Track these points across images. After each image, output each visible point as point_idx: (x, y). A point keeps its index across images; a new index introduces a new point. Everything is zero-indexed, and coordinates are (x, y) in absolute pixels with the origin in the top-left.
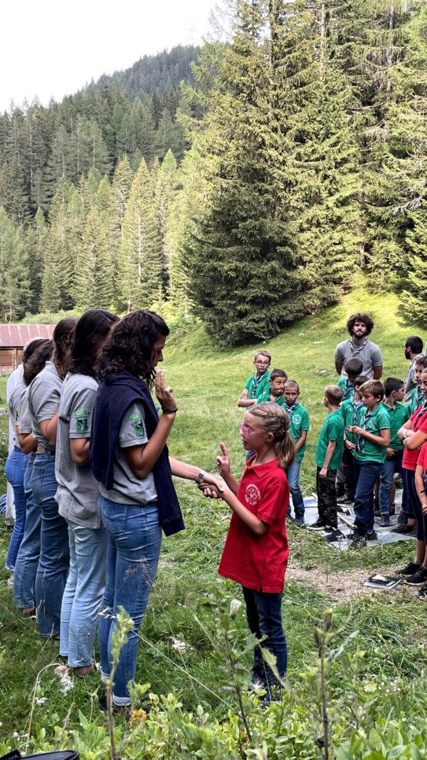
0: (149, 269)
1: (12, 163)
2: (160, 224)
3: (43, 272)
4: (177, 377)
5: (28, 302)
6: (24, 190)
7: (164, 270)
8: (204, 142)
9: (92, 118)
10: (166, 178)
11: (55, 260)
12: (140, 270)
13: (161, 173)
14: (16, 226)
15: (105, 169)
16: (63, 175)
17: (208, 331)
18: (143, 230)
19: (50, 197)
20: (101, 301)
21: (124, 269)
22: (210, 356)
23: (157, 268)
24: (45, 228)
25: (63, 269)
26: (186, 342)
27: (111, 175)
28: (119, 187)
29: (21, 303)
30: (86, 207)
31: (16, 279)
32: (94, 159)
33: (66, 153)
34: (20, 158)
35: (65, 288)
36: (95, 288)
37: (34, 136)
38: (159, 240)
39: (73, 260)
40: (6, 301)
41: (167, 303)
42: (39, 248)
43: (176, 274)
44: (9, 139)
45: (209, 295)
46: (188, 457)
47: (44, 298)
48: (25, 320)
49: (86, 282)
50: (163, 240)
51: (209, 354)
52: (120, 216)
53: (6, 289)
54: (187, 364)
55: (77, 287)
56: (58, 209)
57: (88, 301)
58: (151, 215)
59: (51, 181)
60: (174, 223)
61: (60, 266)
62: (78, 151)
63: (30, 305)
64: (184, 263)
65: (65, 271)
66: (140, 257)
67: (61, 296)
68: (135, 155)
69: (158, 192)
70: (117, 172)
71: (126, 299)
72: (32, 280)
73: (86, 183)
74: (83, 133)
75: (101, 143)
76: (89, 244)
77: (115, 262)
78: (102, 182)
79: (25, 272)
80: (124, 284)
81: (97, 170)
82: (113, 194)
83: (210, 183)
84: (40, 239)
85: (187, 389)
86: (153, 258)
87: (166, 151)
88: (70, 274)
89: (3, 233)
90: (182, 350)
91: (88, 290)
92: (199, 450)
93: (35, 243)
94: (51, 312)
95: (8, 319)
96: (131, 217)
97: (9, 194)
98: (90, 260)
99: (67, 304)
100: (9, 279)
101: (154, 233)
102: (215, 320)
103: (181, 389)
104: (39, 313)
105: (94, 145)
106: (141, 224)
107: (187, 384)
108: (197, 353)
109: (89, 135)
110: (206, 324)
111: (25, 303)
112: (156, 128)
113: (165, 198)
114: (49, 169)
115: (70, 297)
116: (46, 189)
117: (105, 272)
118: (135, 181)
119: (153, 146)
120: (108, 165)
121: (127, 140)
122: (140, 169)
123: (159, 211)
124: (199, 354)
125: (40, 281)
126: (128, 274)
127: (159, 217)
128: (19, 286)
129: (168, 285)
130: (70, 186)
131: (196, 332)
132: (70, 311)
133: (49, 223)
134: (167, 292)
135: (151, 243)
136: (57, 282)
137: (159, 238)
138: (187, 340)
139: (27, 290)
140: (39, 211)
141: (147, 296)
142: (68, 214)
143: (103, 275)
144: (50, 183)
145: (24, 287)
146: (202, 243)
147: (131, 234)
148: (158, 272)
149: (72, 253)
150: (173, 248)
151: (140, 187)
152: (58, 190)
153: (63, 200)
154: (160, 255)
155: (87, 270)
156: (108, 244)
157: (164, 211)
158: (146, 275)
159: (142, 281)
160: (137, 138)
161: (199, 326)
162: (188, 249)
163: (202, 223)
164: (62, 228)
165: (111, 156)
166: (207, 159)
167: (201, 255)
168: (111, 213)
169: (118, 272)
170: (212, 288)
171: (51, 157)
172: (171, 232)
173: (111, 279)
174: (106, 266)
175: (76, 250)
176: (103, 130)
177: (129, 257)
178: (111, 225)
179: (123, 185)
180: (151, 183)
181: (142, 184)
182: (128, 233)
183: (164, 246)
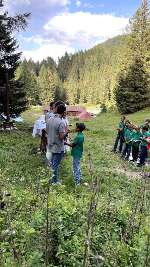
0: (106, 93)
1: (75, 66)
2: (110, 82)
3: (80, 94)
4: (109, 121)
6: (77, 73)
7: (110, 94)
8: (121, 61)
9: (95, 55)
12: (104, 93)
13: (111, 69)
15: (97, 68)
16: (87, 70)
17: (119, 109)
18: (105, 83)
19: (83, 75)
20: (93, 101)
21: (100, 93)
22: (119, 116)
23: (108, 93)
24: (81, 82)
25: (85, 93)
26: (113, 112)
29: (75, 101)
30: (92, 77)
31: (74, 95)
32: (95, 65)
33: (88, 64)
34: (77, 65)
35: (85, 97)
36: (92, 98)
37: (81, 60)
39: (88, 91)
40: (71, 100)
41: (109, 102)
42: (80, 87)
43: (113, 95)
44: (75, 61)
45: (119, 100)
46: (104, 141)
47: (80, 100)
48: (75, 105)
49: (90, 96)
52: (100, 80)
53: (71, 97)
54: (112, 118)
55: (88, 97)
56: (85, 78)
57: (90, 101)
58: (108, 79)
59: (84, 71)
60: (113, 82)
61: (84, 92)
62: (91, 63)
63: (77, 101)
64: (114, 92)
66: (104, 90)
67: (84, 100)
68: (105, 64)
69: (110, 74)
70: (100, 68)
71: (100, 101)
73: (92, 71)
74: (92, 59)
75: (97, 61)
76: (92, 87)
77: (98, 91)
78: (96, 71)
79: (76, 93)
80: (100, 97)
81: (95, 68)
83: (122, 72)
85: (111, 124)
86: (107, 91)
87: (113, 63)
88: (87, 94)
89: (72, 84)
90: (112, 114)
91: (90, 98)
92: (107, 139)
93: (79, 86)
94: (81, 103)
95: (71, 104)
96: (102, 80)
97: (74, 74)
98: (91, 91)
100: (72, 95)
101: (108, 84)
102: (121, 107)
103: (109, 124)
104: (79, 103)
105: (95, 62)
108: (115, 115)
109: (94, 59)
110: (118, 108)
112: (111, 57)
114: (84, 68)
115: (86, 100)
116: (82, 73)
117: (95, 94)
118: (104, 71)
119: (110, 62)
120: (98, 67)
121: (103, 60)
122: (105, 68)
125: (79, 96)
126: (101, 94)
127: (110, 80)
128: (74, 97)
129: (110, 97)
130: (88, 72)
131: (116, 110)
132: (86, 103)
133: (83, 81)
134: (110, 99)
135: (107, 87)
140: (81, 78)
141: (105, 100)
142: (87, 79)
145: (76, 97)
146: (119, 87)
150: (112, 88)
152: (85, 73)
153: (86, 75)
154: (109, 90)
156: (96, 87)
158: (105, 95)
160: (106, 60)
161: (117, 108)
162: (115, 88)
163: (119, 82)
164: (85, 83)
165: (99, 64)
166: (122, 65)
167: (118, 90)
168: (98, 79)
169: (98, 94)
170: (121, 99)
171: (84, 65)
172: (112, 84)
173: (96, 96)
174: (95, 92)
175: (88, 88)
176: (97, 58)
177: (101, 90)
178: (97, 82)
179: (101, 72)
180: (108, 71)
181: (106, 72)
182: (101, 84)
183: (110, 87)
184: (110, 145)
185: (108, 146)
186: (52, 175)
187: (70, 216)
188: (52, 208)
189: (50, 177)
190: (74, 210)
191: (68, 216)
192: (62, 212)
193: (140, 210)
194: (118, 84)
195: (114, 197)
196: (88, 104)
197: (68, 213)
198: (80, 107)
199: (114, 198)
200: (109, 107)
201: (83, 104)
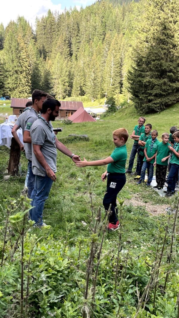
0: (115, 80)
1: (64, 34)
2: (121, 61)
3: (73, 80)
4: (120, 125)
5: (67, 92)
6: (68, 46)
7: (121, 81)
8: (140, 27)
9: (97, 15)
10: (125, 42)
11: (78, 75)
12: (112, 81)
13: (123, 39)
15: (101, 38)
16: (84, 40)
17: (136, 107)
18: (114, 64)
19: (78, 49)
20: (95, 93)
21: (105, 80)
22: (135, 117)
23: (118, 80)
24: (75, 62)
25: (81, 79)
26: (127, 111)
27: (103, 40)
28: (106, 45)
29: (64, 92)
30: (92, 53)
31: (63, 83)
32: (97, 33)
33: (86, 31)
34: (68, 32)
35: (82, 87)
36: (93, 87)
37: (74, 23)
38: (120, 68)
39: (86, 75)
40: (59, 91)
41: (121, 95)
42: (73, 70)
43: (126, 83)
44: (64, 24)
45: (137, 92)
47: (73, 90)
48: (65, 99)
49: (90, 85)
50: (122, 68)
51: (135, 116)
52: (105, 58)
53: (59, 86)
54: (126, 120)
55: (86, 87)
56: (81, 54)
57: (90, 92)
58: (118, 57)
60: (127, 61)
61: (80, 77)
62: (91, 30)
63: (68, 93)
64: (128, 78)
65: (82, 80)
66: (112, 75)
67: (80, 90)
68: (113, 32)
69: (121, 48)
70: (106, 39)
71: (105, 92)
72: (69, 83)
73: (93, 43)
74: (93, 22)
75: (100, 26)
76: (92, 69)
77: (102, 77)
78: (99, 43)
79: (67, 79)
80: (105, 86)
81: (98, 38)
82: (103, 48)
83: (141, 45)
84: (73, 66)
86: (117, 76)
87: (126, 30)
88: (84, 81)
89: (59, 63)
90: (124, 114)
91: (90, 88)
93: (71, 68)
94: (76, 96)
95: (59, 98)
96: (110, 58)
97: (62, 47)
98: (92, 76)
99: (82, 93)
100: (60, 82)
101: (118, 65)
102: (139, 103)
104: (71, 96)
105: (97, 27)
106: (113, 61)
108: (130, 116)
109: (95, 23)
110: (135, 104)
111: (66, 92)
112: (123, 20)
113: (124, 51)
114: (79, 37)
115: (83, 91)
116: (77, 45)
117: (98, 81)
118: (112, 43)
119: (121, 28)
120: (102, 36)
121: (111, 25)
122: (114, 38)
123: (121, 56)
125: (72, 84)
126: (107, 82)
127: (121, 59)
128: (64, 85)
129: (122, 87)
130: (86, 44)
131: (131, 107)
132: (83, 96)
133: (77, 60)
134: (122, 90)
135: (117, 69)
136: (79, 84)
137: (120, 67)
140: (74, 55)
141: (114, 91)
142: (84, 56)
144: (79, 43)
145: (66, 86)
146: (136, 70)
147: (109, 65)
148: (119, 82)
149: (85, 72)
150: (126, 72)
151: (114, 46)
152: (81, 46)
153: (83, 50)
154: (120, 75)
155: (91, 80)
156: (99, 69)
157: (123, 56)
158: (114, 83)
159: (112, 85)
160: (115, 24)
161: (132, 105)
162: (130, 73)
163: (137, 61)
164: (82, 62)
165: (104, 32)
166: (141, 34)
167: (135, 75)
168: (102, 56)
169: (103, 81)
170: (139, 89)
171: (80, 32)
172: (125, 66)
173: (100, 84)
174: (98, 79)
175: (87, 71)
176: (101, 21)
177: (107, 75)
178: (102, 61)
179: (107, 44)
180: (119, 44)
181: (115, 44)
182: (108, 65)
183: (122, 71)
186: (29, 207)
187: (58, 272)
188: (29, 260)
189: (25, 210)
190: (65, 263)
191: (56, 273)
192: (45, 266)
193: (168, 260)
194: (134, 66)
195: (128, 240)
196: (86, 98)
197: (56, 268)
198: (73, 102)
199: (127, 242)
200: (120, 102)
201: (79, 98)
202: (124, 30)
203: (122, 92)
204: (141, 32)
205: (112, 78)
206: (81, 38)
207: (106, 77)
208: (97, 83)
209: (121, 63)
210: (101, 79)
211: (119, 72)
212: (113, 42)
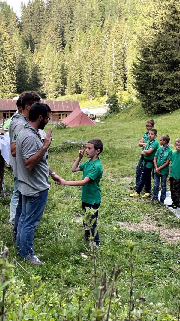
0: (117, 74)
1: (55, 21)
2: (124, 52)
3: (67, 75)
4: (125, 128)
5: (60, 90)
6: (60, 35)
7: (125, 75)
8: (146, 11)
10: (128, 29)
11: (73, 70)
12: (113, 75)
13: (126, 26)
14: (56, 53)
15: (99, 24)
16: (79, 28)
17: (143, 106)
18: (115, 55)
19: (72, 38)
20: (94, 90)
21: (105, 74)
23: (121, 74)
24: (69, 53)
25: (77, 74)
26: (132, 111)
27: (102, 27)
28: (105, 33)
29: (57, 90)
30: (89, 43)
31: (55, 79)
32: (94, 19)
33: (81, 16)
34: (60, 18)
35: (77, 83)
36: (91, 83)
37: (66, 8)
38: (123, 60)
39: (82, 69)
40: (50, 89)
41: (125, 91)
42: (66, 63)
43: (130, 77)
44: (54, 10)
45: (144, 88)
46: (117, 169)
47: (68, 88)
48: (58, 98)
49: (87, 81)
50: (125, 60)
51: (143, 117)
52: (105, 48)
53: (50, 83)
54: (132, 122)
55: (83, 83)
56: (76, 44)
57: (88, 89)
58: (120, 47)
59: (73, 30)
60: (131, 51)
61: (76, 72)
62: (87, 15)
64: (133, 73)
65: (78, 75)
66: (113, 68)
67: (76, 87)
68: (114, 17)
69: (124, 37)
70: (105, 25)
71: (106, 89)
72: (62, 79)
73: (90, 31)
74: (89, 6)
75: (98, 11)
76: (89, 62)
77: (102, 71)
78: (97, 30)
79: (60, 75)
80: (106, 82)
81: (95, 25)
82: (102, 37)
83: (147, 32)
84: (67, 59)
85: (129, 134)
86: (119, 69)
87: (129, 15)
88: (80, 76)
89: (50, 56)
90: (130, 114)
91: (88, 84)
92: (123, 166)
93: (65, 61)
94: (70, 95)
95: (51, 97)
96: (110, 48)
97: (53, 36)
98: (89, 70)
99: (78, 91)
100: (51, 78)
101: (121, 56)
102: (146, 101)
103: (126, 134)
104: (65, 95)
105: (94, 12)
106: (115, 52)
107: (130, 132)
108: (137, 117)
109: (92, 7)
110: (142, 102)
111: (59, 90)
112: (125, 3)
113: (127, 39)
114: (72, 24)
115: (80, 88)
116: (70, 34)
117: (96, 76)
119: (123, 12)
120: (100, 22)
121: (110, 10)
122: (115, 24)
123: (124, 46)
124: (138, 118)
125: (66, 80)
126: (107, 77)
127: (124, 49)
128: (56, 82)
129: (126, 82)
130: (82, 32)
131: (138, 106)
132: (79, 95)
133: (71, 51)
134: (126, 86)
135: (119, 62)
136: (74, 80)
138: (133, 110)
139: (60, 84)
140: (67, 45)
141: (116, 88)
142: (80, 47)
143: (95, 77)
144: (73, 31)
145: (58, 82)
146: (143, 62)
147: (110, 57)
148: (122, 76)
149: (82, 66)
150: (130, 64)
151: (115, 33)
152: (76, 35)
153: (78, 40)
154: (123, 68)
155: (88, 74)
156: (99, 62)
157: (126, 45)
158: (116, 77)
159: (114, 80)
160: (115, 8)
161: (139, 104)
162: (135, 65)
163: (143, 52)
164: (77, 54)
165: (102, 17)
166: (146, 19)
167: (141, 68)
168: (101, 46)
169: (103, 76)
170: (146, 85)
171: (74, 18)
172: (129, 56)
173: (99, 79)
174: (97, 73)
175: (83, 65)
176: (99, 5)
177: (108, 68)
178: (101, 52)
179: (107, 32)
180: (121, 31)
181: (116, 32)
182: (108, 56)
183: (126, 63)
184: (127, 177)
185: (124, 179)
194: (140, 56)
196: (83, 96)
198: (67, 102)
200: (124, 100)
201: (74, 97)
202: (126, 14)
203: (126, 89)
204: (147, 17)
205: (114, 71)
206: (76, 25)
207: (106, 71)
208: (95, 78)
209: (123, 54)
210: (100, 73)
211: (122, 64)
212: (114, 29)
